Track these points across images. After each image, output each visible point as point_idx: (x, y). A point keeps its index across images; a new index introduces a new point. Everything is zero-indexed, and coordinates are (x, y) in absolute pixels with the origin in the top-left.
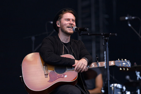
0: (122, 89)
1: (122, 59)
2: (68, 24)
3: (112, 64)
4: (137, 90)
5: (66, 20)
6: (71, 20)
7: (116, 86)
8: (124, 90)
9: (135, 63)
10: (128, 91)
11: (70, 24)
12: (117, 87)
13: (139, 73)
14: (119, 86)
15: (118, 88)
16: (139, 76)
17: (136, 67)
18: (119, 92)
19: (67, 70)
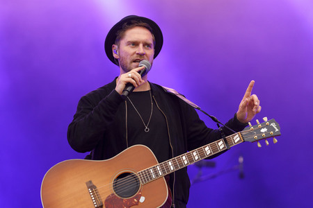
1: (257, 121)
2: (135, 55)
11: (138, 54)
19: (141, 184)
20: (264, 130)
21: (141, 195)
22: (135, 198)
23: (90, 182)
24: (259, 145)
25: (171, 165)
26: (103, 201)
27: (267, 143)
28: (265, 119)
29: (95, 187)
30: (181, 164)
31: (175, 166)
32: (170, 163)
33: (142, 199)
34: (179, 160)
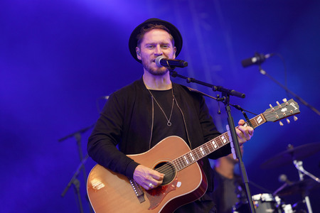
0: (273, 202)
1: (277, 102)
3: (259, 122)
4: (304, 199)
5: (147, 47)
6: (158, 46)
7: (261, 199)
8: (279, 203)
9: (290, 146)
10: (287, 204)
11: (155, 55)
12: (263, 200)
13: (301, 163)
14: (267, 197)
15: (265, 201)
16: (301, 169)
17: (292, 153)
18: (268, 208)
19: (177, 170)
20: (284, 110)
21: (177, 182)
22: (172, 184)
24: (281, 124)
25: (202, 151)
27: (288, 121)
28: (285, 100)
30: (211, 149)
31: (207, 151)
32: (201, 149)
33: (179, 184)
34: (209, 145)
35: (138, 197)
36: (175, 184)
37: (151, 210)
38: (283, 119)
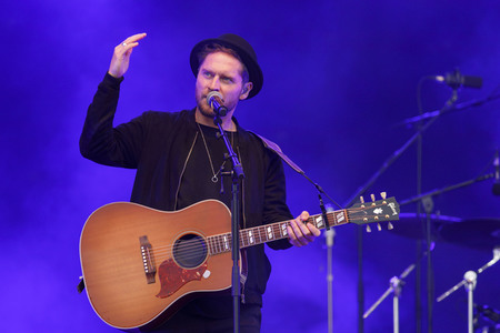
1: (372, 196)
19: (209, 253)
20: (377, 211)
21: (206, 268)
22: (199, 270)
23: (145, 237)
24: (368, 230)
25: (250, 236)
26: (158, 266)
27: (380, 229)
28: (384, 195)
29: (150, 246)
30: (264, 237)
31: (256, 238)
32: (250, 233)
33: (207, 274)
34: (263, 230)
35: (147, 274)
36: (202, 272)
37: (159, 299)
38: (373, 225)
